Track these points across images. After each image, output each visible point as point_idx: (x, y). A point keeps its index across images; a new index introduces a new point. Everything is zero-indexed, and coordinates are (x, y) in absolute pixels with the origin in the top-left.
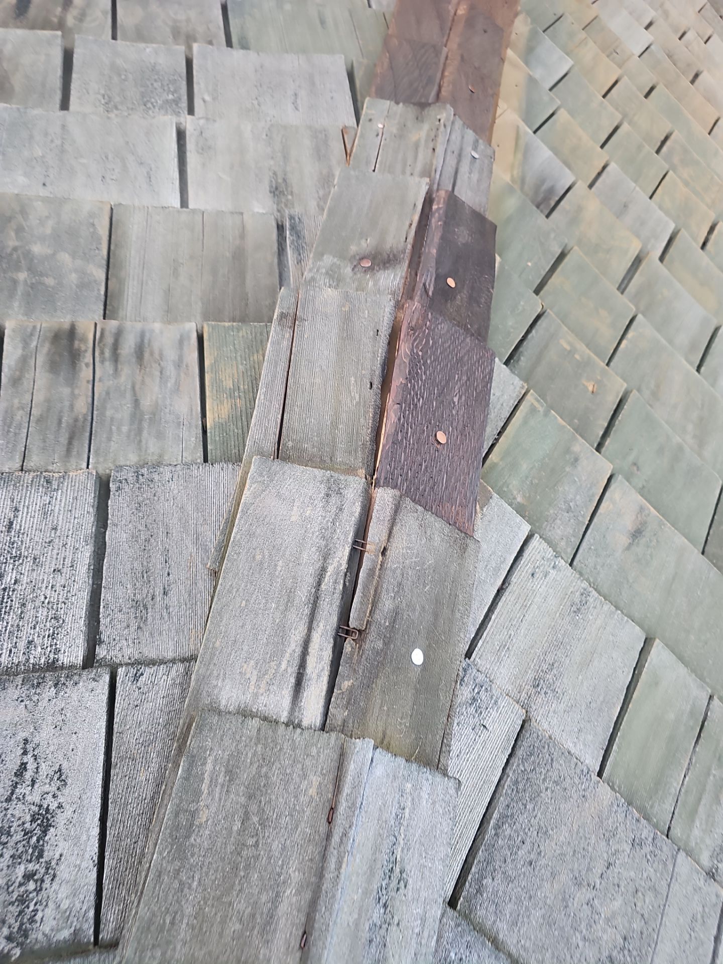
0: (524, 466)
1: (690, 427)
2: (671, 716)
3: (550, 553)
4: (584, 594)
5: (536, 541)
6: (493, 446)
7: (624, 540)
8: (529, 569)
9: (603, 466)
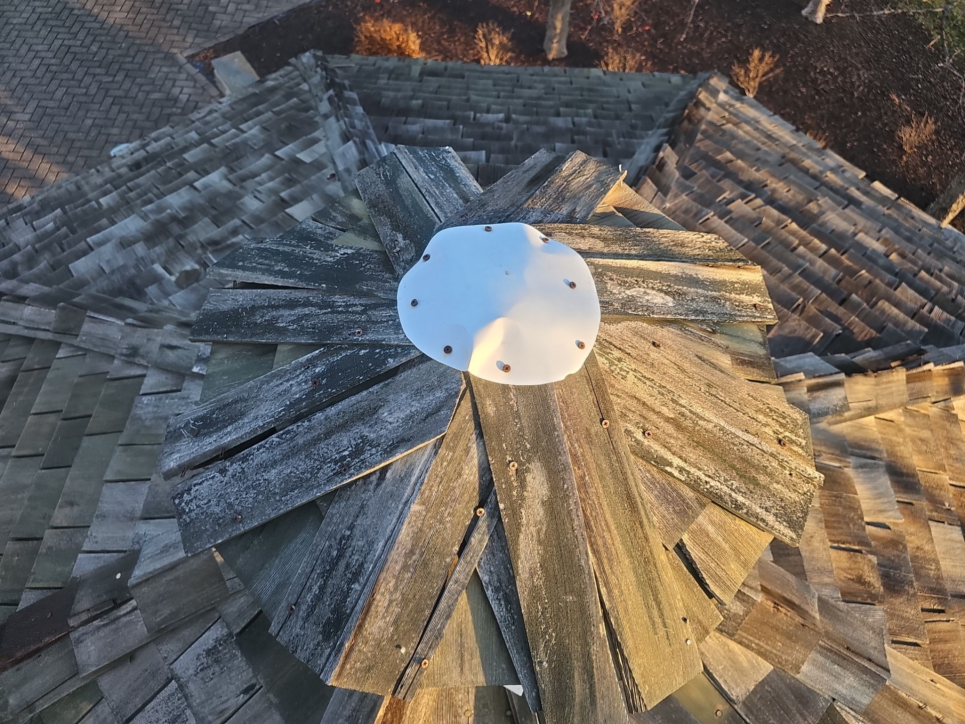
0: (59, 569)
1: (19, 496)
2: (128, 459)
3: (87, 540)
4: (97, 517)
5: (84, 548)
6: (55, 588)
7: (76, 508)
8: (94, 545)
9: (48, 533)
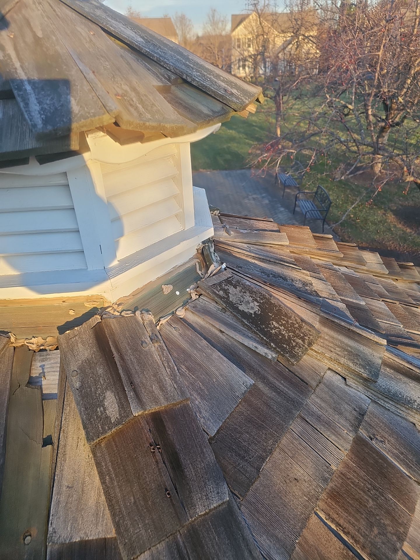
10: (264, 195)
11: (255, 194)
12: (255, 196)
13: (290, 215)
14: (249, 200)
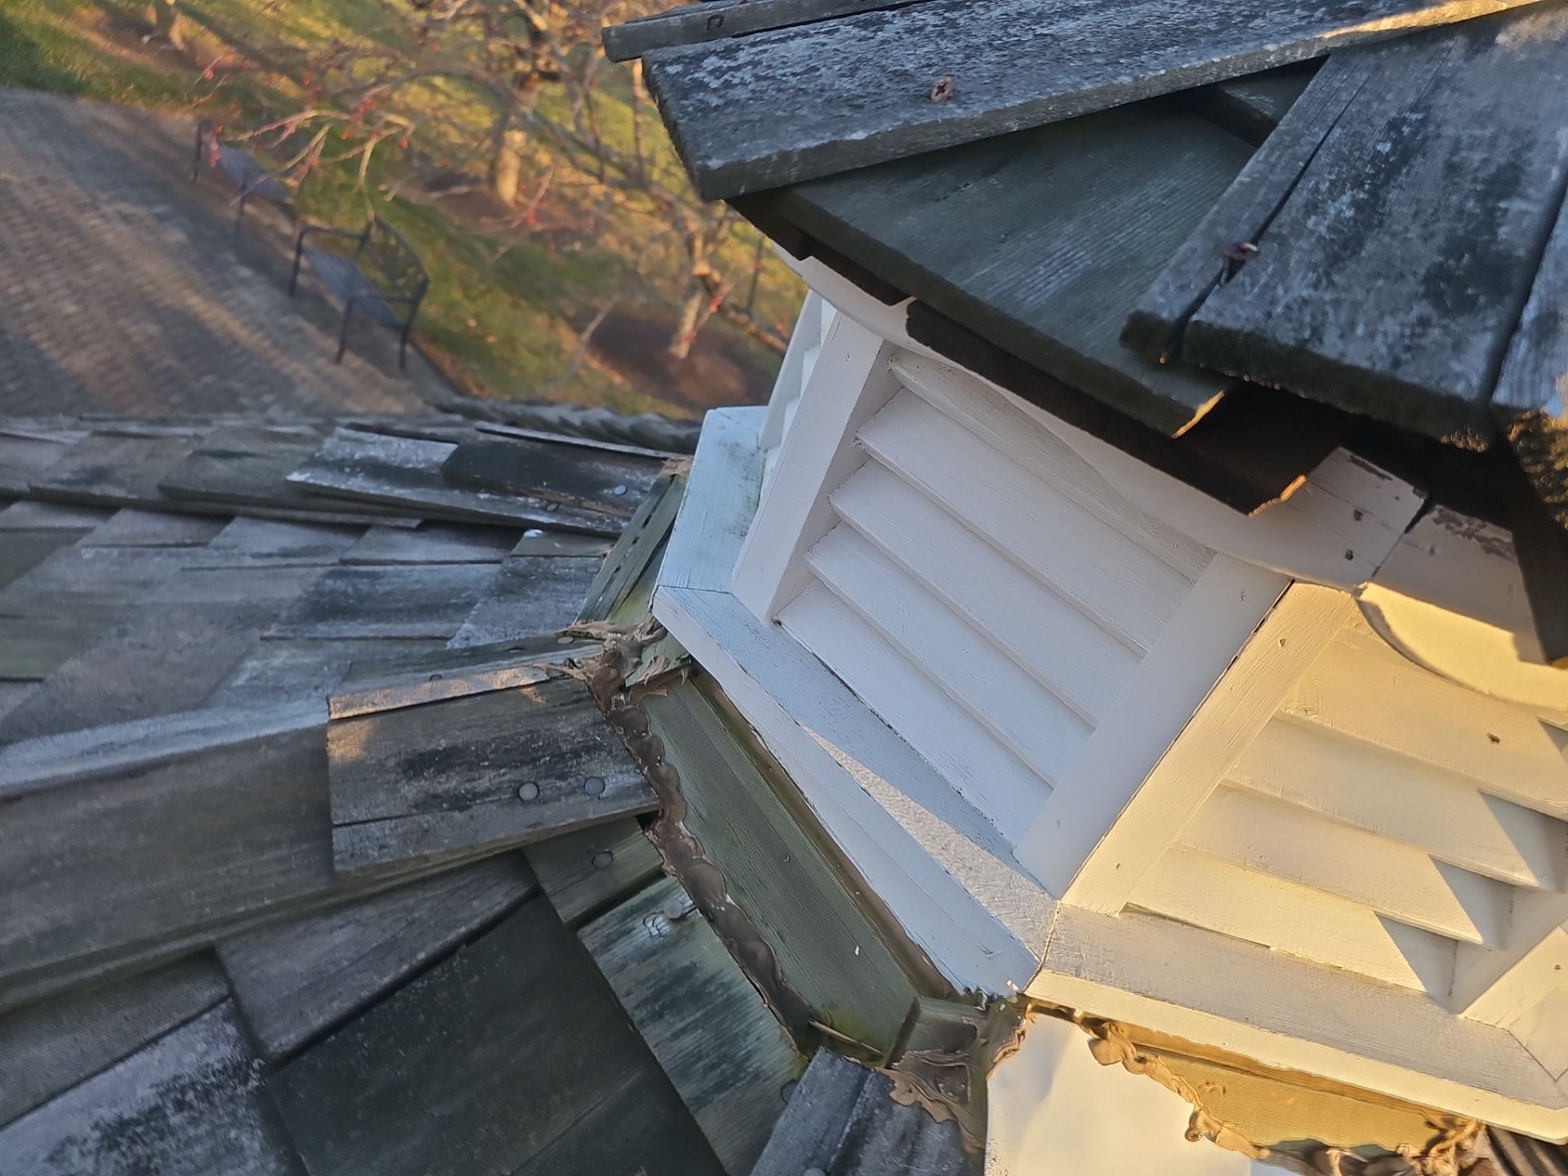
10: (160, 209)
11: (124, 199)
12: (127, 208)
13: (280, 296)
14: (103, 216)
